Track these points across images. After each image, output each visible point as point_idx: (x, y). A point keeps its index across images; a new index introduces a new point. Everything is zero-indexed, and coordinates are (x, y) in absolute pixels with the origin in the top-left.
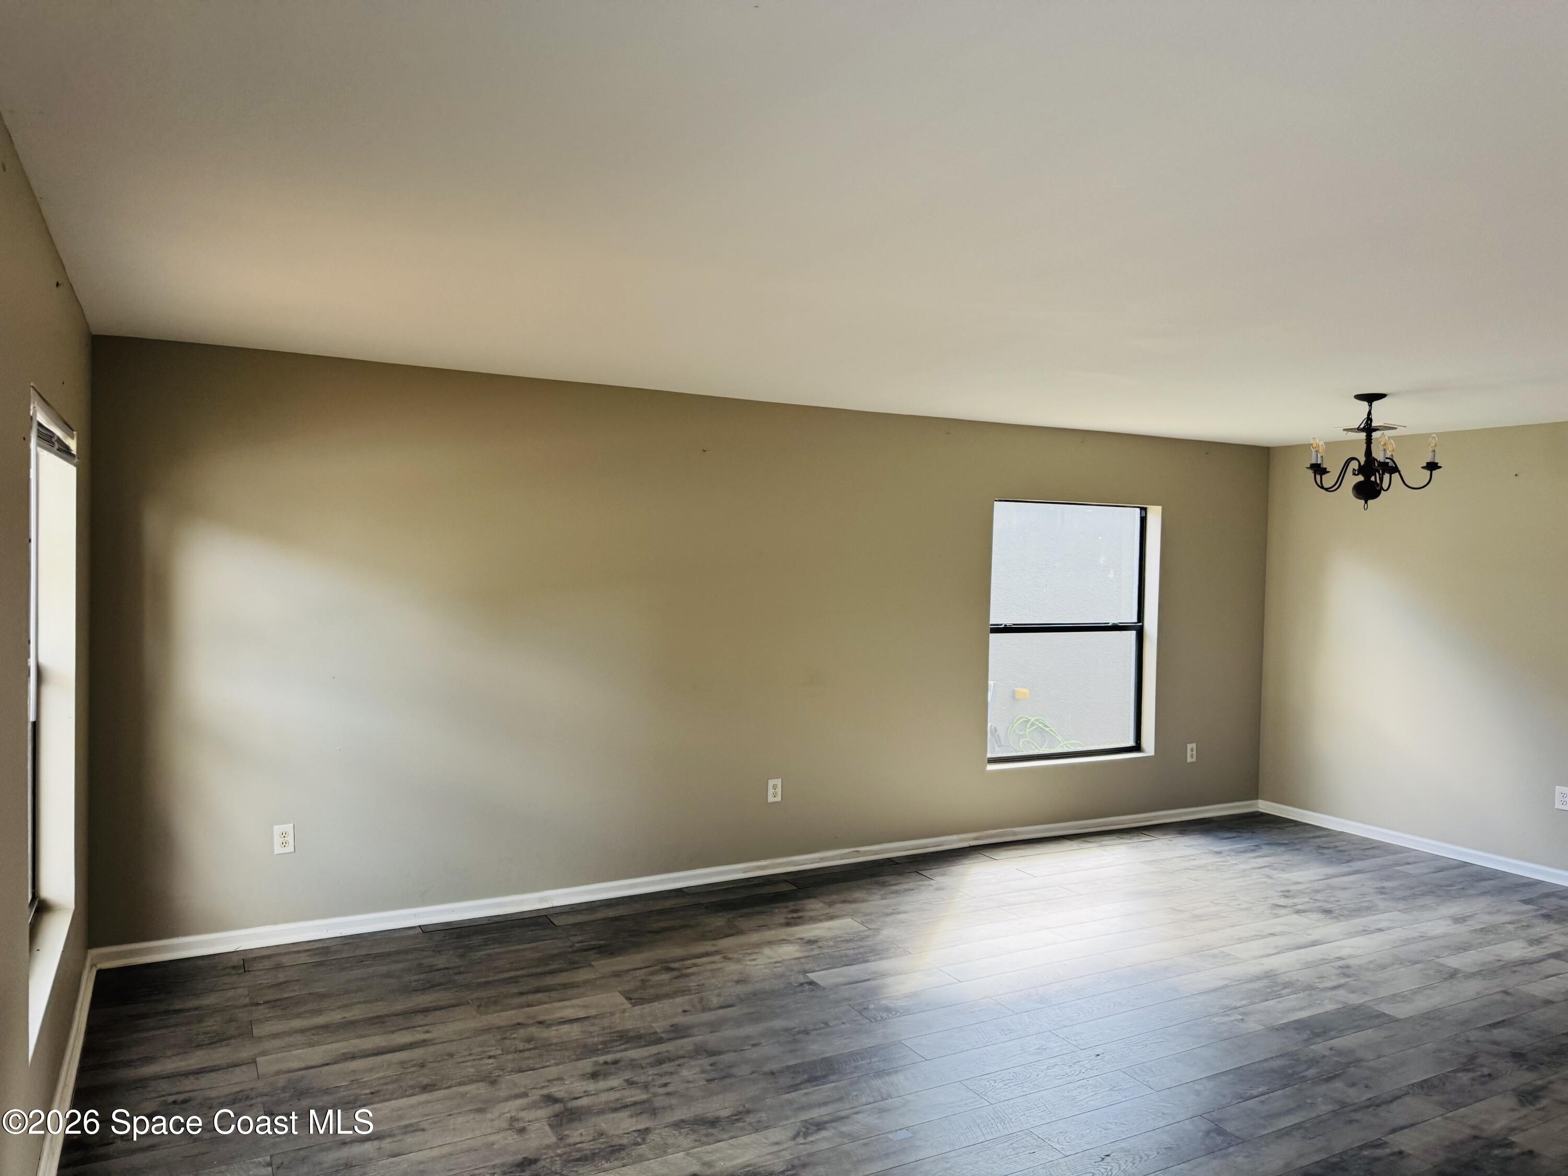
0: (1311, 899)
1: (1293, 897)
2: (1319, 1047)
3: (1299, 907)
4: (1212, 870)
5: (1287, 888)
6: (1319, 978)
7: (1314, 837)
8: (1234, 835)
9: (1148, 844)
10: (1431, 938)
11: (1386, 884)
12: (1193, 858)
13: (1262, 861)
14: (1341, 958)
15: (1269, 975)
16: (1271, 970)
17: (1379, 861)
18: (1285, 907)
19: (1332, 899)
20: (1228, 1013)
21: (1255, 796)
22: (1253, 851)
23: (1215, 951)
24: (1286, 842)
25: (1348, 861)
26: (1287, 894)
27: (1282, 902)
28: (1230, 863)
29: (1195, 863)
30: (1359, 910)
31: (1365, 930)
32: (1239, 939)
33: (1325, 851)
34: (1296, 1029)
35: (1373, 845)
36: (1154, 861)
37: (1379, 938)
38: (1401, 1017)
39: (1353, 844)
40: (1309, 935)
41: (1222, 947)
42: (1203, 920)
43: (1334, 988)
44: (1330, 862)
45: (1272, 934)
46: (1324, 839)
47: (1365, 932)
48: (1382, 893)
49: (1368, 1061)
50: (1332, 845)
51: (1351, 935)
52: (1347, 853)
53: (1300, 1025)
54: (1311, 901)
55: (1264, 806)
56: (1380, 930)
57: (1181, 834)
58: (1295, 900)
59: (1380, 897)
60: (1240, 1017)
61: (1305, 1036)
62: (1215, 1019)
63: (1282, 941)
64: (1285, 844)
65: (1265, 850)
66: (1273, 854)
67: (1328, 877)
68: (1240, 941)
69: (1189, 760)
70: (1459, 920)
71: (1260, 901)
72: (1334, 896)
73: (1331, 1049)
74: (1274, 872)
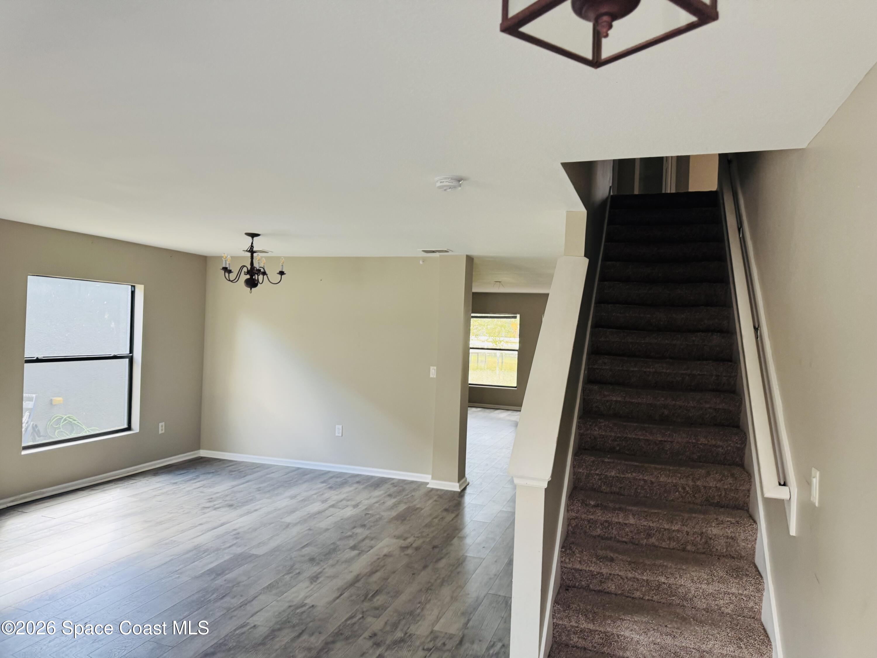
0: (223, 500)
1: (214, 501)
2: (220, 581)
3: (217, 506)
4: (171, 494)
5: (210, 497)
6: (223, 543)
7: (228, 467)
8: (186, 472)
9: (133, 485)
10: (280, 509)
11: (261, 485)
12: (160, 488)
13: (199, 484)
14: (235, 530)
15: (197, 548)
16: (198, 545)
17: (259, 474)
18: (209, 507)
19: (234, 498)
20: (171, 575)
21: (198, 448)
22: (195, 479)
23: (167, 541)
24: (213, 471)
25: (244, 476)
26: (210, 500)
27: (208, 505)
28: (181, 488)
29: (161, 491)
30: (247, 502)
31: (249, 512)
32: (182, 530)
33: (233, 473)
34: (209, 574)
35: (257, 466)
36: (136, 494)
37: (255, 514)
38: (262, 554)
39: (248, 467)
40: (220, 520)
41: (170, 538)
42: (162, 524)
43: (230, 547)
44: (235, 478)
45: (200, 524)
46: (233, 467)
47: (249, 513)
48: (259, 490)
49: (243, 582)
50: (236, 469)
51: (241, 516)
52: (244, 472)
53: (211, 571)
54: (223, 501)
55: (203, 453)
56: (256, 510)
57: (154, 476)
58: (215, 503)
59: (258, 492)
60: (178, 576)
61: (213, 577)
62: (163, 581)
63: (205, 527)
64: (213, 472)
65: (202, 477)
66: (205, 479)
67: (233, 487)
68: (183, 531)
69: (160, 432)
70: (293, 497)
71: (196, 507)
72: (235, 497)
73: (225, 581)
74: (205, 489)
